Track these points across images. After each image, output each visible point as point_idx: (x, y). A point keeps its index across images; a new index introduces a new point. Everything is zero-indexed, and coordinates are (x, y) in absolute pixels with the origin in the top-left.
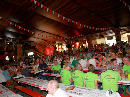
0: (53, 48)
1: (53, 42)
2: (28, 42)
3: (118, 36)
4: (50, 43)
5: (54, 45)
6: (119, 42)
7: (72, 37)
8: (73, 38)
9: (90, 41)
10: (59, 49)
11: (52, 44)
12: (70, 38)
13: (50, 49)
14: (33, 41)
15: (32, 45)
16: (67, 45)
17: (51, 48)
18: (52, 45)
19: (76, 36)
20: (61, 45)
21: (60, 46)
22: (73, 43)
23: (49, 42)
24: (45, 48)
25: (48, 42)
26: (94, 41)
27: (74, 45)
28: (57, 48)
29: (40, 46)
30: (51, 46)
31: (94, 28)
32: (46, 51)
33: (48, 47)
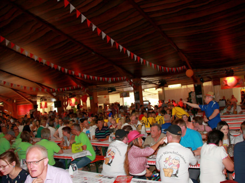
0: (30, 106)
1: (31, 95)
3: (137, 91)
4: (26, 97)
5: (33, 100)
7: (65, 87)
8: (67, 90)
9: (93, 98)
10: (41, 107)
11: (29, 97)
12: (61, 89)
13: (25, 107)
16: (55, 102)
17: (27, 105)
19: (72, 86)
20: (45, 100)
21: (43, 103)
22: (66, 98)
23: (24, 94)
24: (17, 104)
25: (21, 93)
26: (105, 97)
27: (66, 103)
28: (39, 106)
29: (7, 100)
30: (28, 101)
31: (91, 77)
32: (19, 110)
33: (22, 102)
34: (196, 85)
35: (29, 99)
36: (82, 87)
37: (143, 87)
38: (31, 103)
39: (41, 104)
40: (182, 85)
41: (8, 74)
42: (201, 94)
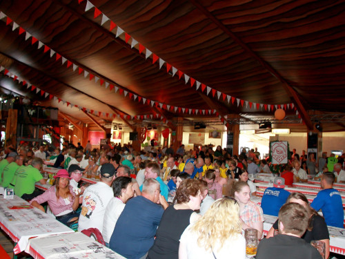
0: (102, 134)
1: (106, 120)
2: (44, 107)
3: (232, 132)
4: (99, 122)
5: (107, 127)
6: (232, 146)
10: (114, 137)
13: (97, 134)
14: (57, 109)
15: (54, 116)
16: (130, 133)
17: (99, 133)
18: (103, 127)
20: (120, 129)
21: (117, 132)
22: (144, 130)
24: (89, 130)
25: (93, 116)
26: (200, 135)
27: (144, 136)
28: (112, 136)
29: (77, 124)
30: (101, 128)
32: (90, 137)
33: (95, 128)
34: (311, 134)
35: (101, 124)
36: (162, 118)
37: (241, 127)
38: (104, 131)
39: (114, 133)
40: (291, 132)
41: (74, 90)
42: (316, 147)
